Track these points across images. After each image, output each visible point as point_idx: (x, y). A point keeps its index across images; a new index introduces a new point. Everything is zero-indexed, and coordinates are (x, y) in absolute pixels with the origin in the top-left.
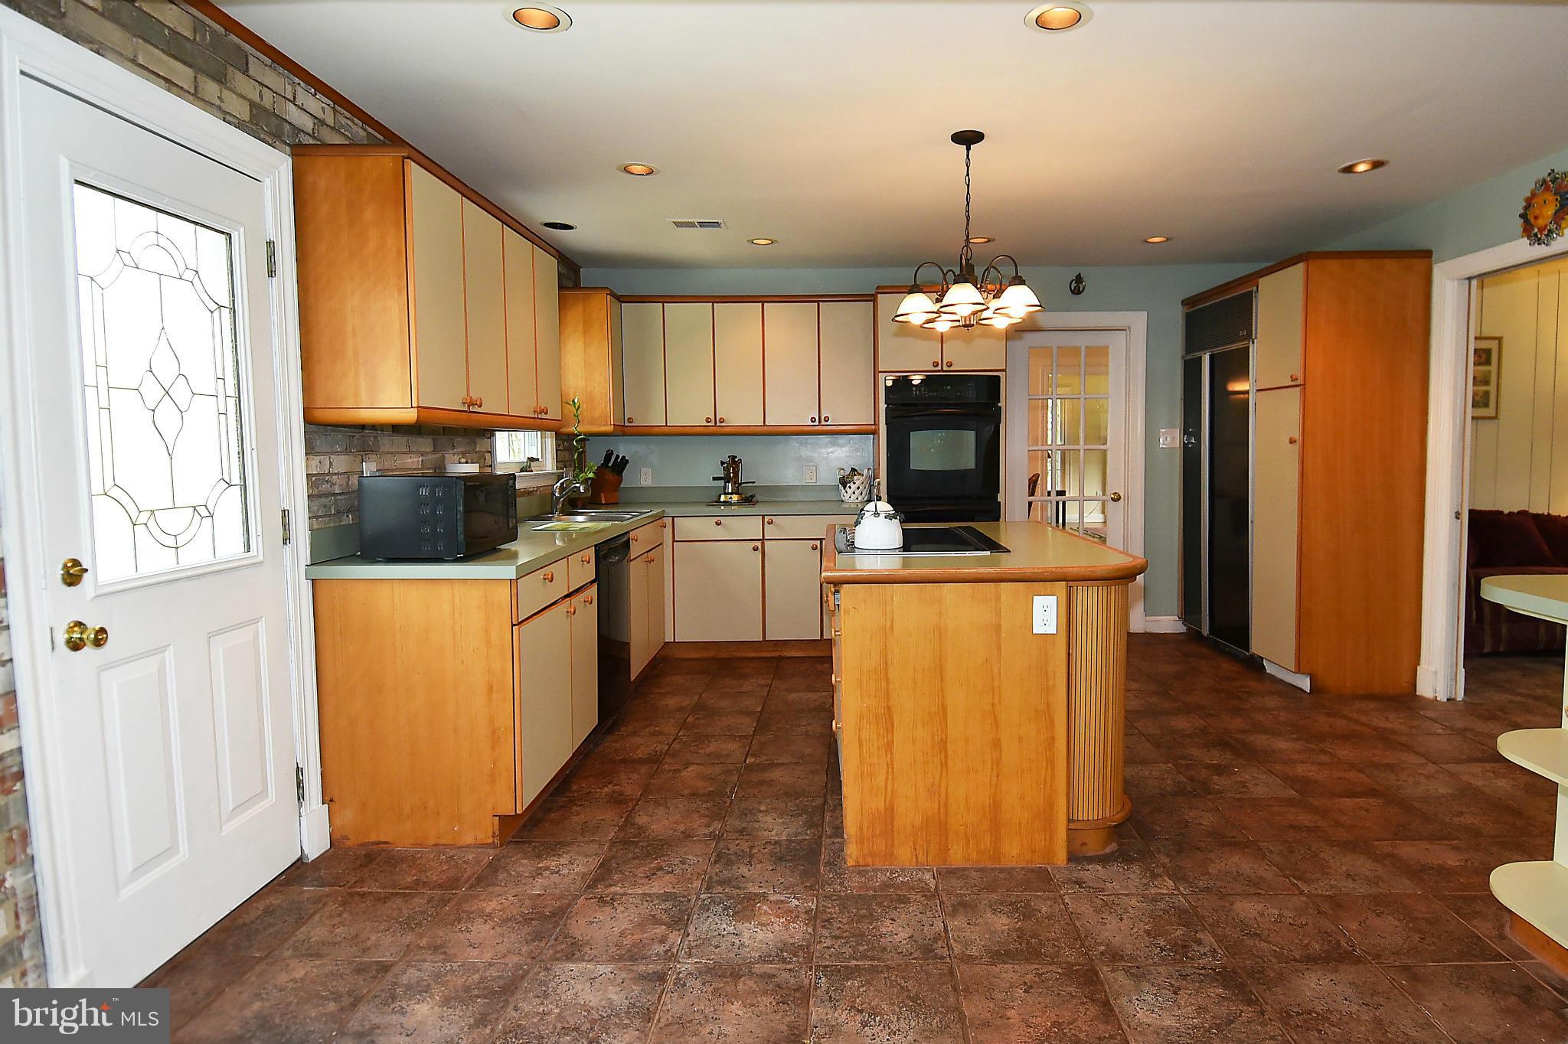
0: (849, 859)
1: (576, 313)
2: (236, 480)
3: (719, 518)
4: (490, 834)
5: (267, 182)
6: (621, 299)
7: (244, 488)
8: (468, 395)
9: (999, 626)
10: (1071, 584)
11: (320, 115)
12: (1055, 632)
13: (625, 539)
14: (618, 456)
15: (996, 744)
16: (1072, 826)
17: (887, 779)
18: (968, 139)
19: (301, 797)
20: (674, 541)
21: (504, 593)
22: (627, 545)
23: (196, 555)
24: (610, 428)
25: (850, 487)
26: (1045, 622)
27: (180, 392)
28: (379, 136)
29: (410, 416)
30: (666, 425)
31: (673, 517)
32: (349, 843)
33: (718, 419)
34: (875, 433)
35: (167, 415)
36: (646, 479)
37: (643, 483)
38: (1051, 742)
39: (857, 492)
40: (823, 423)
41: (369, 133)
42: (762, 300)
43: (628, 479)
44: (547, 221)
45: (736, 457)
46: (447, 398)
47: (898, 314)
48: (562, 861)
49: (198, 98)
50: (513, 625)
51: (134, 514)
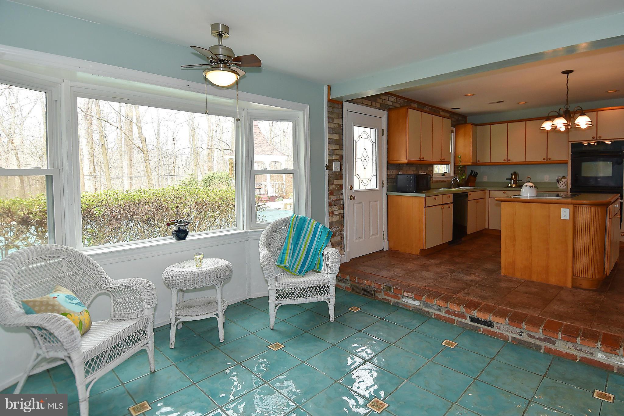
0: (502, 273)
1: (461, 132)
2: (375, 174)
3: (505, 191)
4: (418, 253)
5: (383, 117)
6: (477, 125)
7: (376, 176)
8: (421, 156)
9: (550, 216)
10: (575, 205)
11: (394, 101)
12: (568, 219)
13: (467, 194)
14: (475, 172)
15: (548, 249)
16: (574, 277)
17: (513, 254)
18: (567, 72)
19: (384, 237)
20: (489, 198)
21: (423, 200)
22: (467, 196)
23: (368, 187)
24: (470, 164)
25: (561, 183)
26: (565, 216)
27: (367, 159)
28: (406, 100)
29: (406, 161)
30: (490, 162)
31: (489, 190)
32: (392, 249)
33: (508, 160)
34: (567, 163)
35: (365, 163)
36: (485, 179)
37: (484, 180)
38: (566, 251)
39: (564, 184)
40: (548, 160)
41: (404, 101)
42: (526, 120)
43: (478, 179)
44: (452, 108)
45: (516, 172)
46: (415, 157)
47: (541, 127)
48: (432, 260)
49: (373, 106)
50: (424, 207)
51: (360, 179)
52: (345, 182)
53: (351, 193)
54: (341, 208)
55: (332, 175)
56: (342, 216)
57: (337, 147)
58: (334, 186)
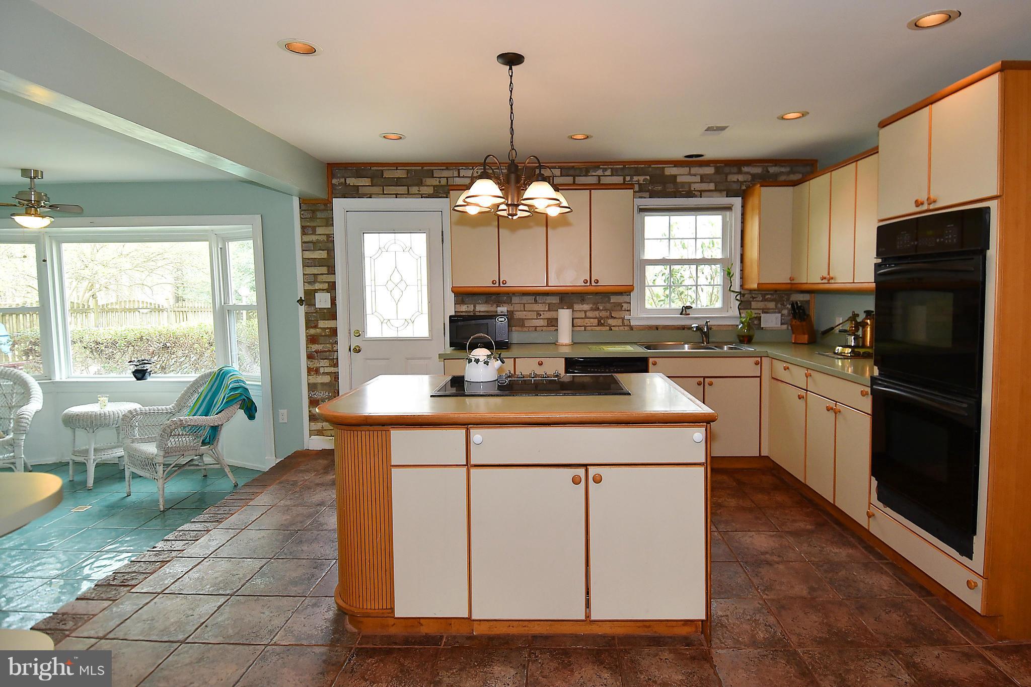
2: (424, 312)
18: (510, 60)
23: (405, 334)
27: (402, 285)
30: (807, 283)
31: (772, 359)
35: (396, 292)
51: (382, 320)
52: (341, 324)
53: (355, 342)
54: (335, 364)
55: (314, 313)
56: (336, 377)
57: (324, 270)
58: (318, 331)
